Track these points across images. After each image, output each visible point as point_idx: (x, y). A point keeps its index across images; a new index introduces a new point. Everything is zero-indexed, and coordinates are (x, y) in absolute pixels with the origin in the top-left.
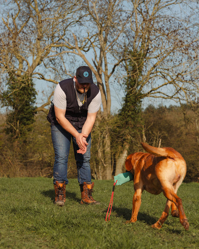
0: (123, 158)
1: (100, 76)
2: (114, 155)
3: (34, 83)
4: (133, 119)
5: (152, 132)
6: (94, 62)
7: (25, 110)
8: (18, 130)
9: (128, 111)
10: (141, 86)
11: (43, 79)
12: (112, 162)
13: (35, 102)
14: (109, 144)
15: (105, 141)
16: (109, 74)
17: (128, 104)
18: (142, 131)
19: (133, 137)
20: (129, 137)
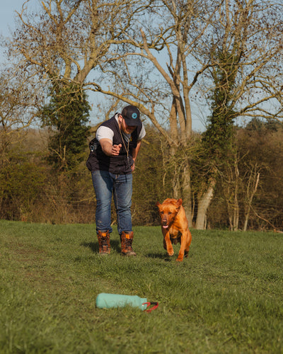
0: (208, 198)
1: (177, 86)
2: (196, 194)
3: (87, 94)
4: (221, 146)
5: (248, 163)
6: (169, 68)
7: (74, 131)
8: (64, 159)
9: (215, 136)
10: (233, 101)
11: (100, 91)
12: (192, 203)
13: (87, 120)
14: (189, 180)
15: (183, 176)
16: (189, 84)
17: (215, 125)
18: (234, 162)
19: (222, 170)
20: (216, 171)
